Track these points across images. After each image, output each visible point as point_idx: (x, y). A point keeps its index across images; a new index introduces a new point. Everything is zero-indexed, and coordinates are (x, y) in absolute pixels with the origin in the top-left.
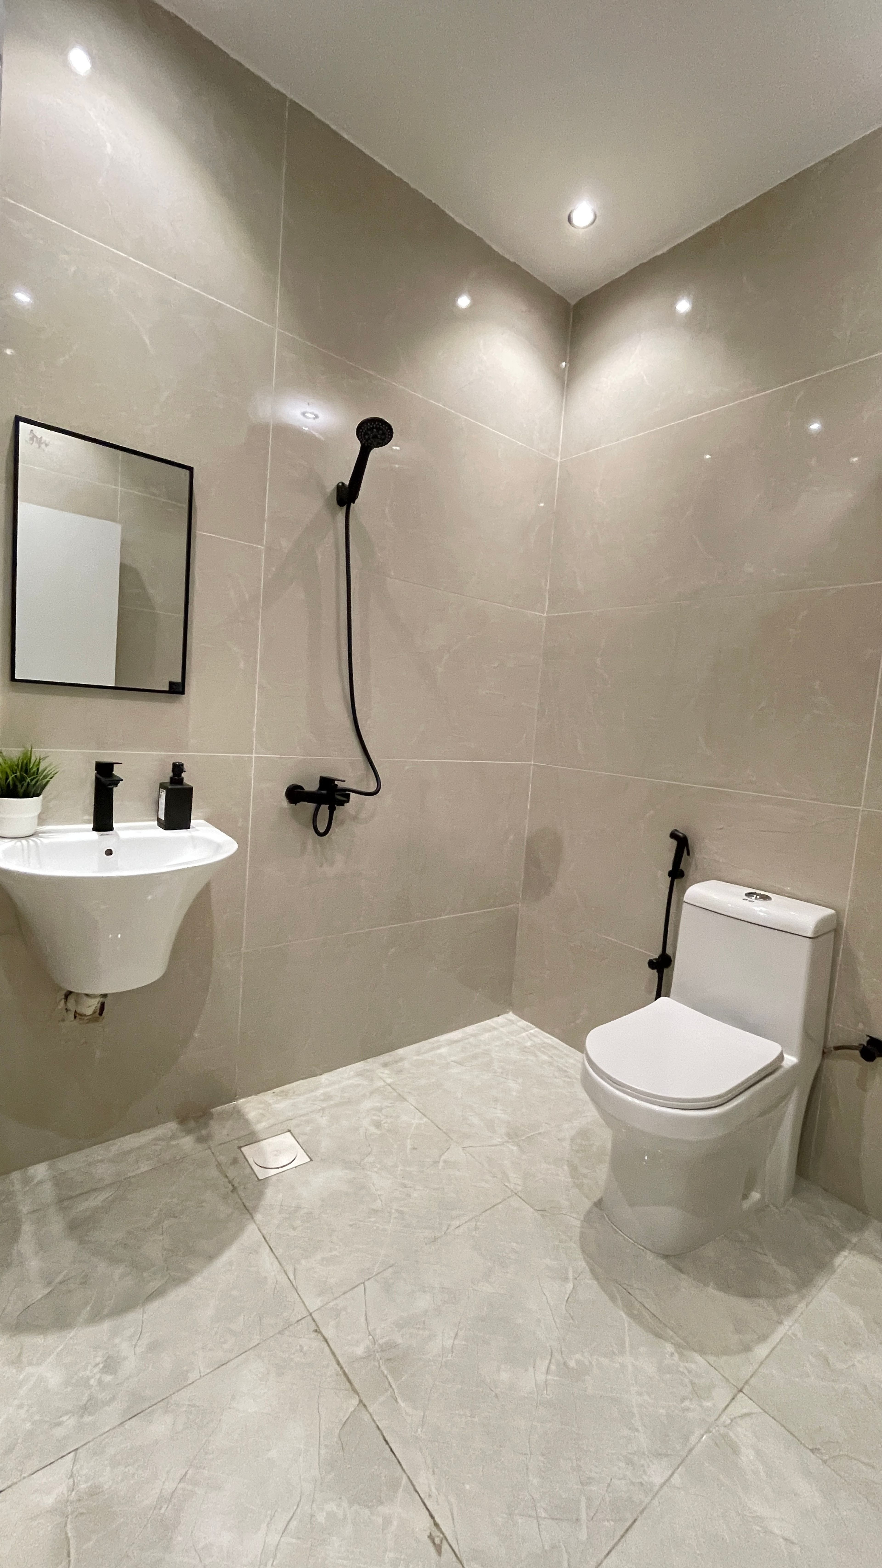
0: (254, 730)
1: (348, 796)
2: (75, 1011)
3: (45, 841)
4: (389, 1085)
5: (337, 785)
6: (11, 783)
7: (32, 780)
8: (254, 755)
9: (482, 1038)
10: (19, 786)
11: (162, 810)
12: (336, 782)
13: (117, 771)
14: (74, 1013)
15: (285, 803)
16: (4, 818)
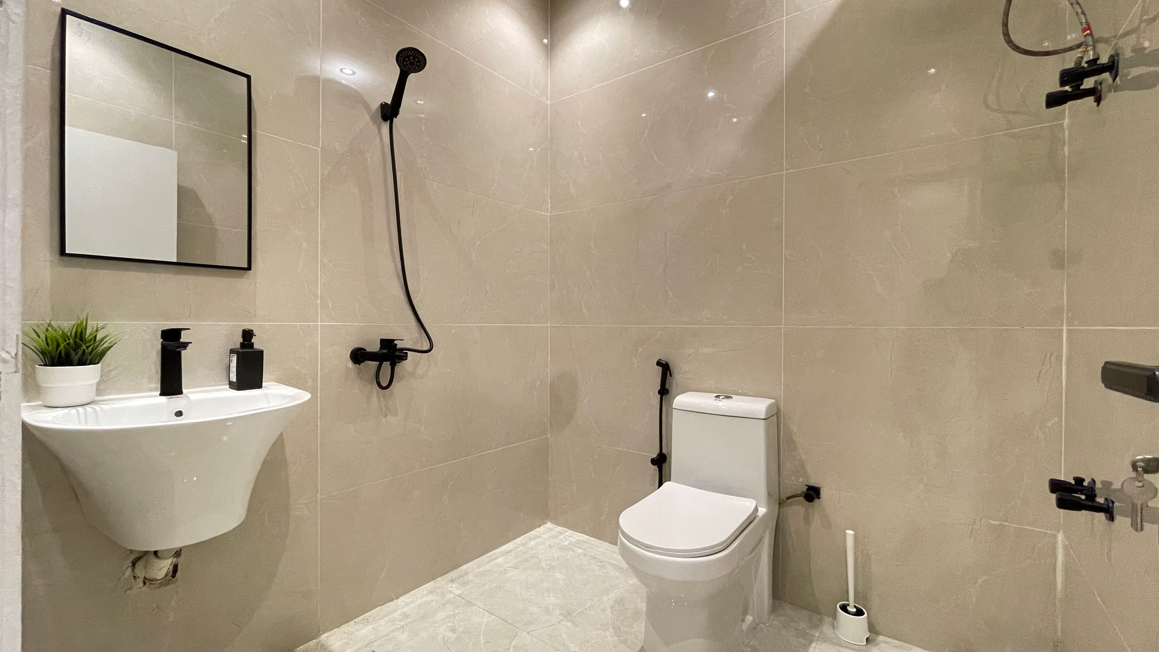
0: (319, 302)
1: (407, 353)
2: (145, 578)
3: (104, 406)
4: (458, 596)
5: (396, 345)
6: (63, 352)
7: (87, 347)
8: (319, 324)
9: (530, 545)
10: (73, 353)
11: (233, 373)
12: (395, 342)
13: (184, 338)
14: (143, 579)
15: (350, 364)
16: (55, 387)
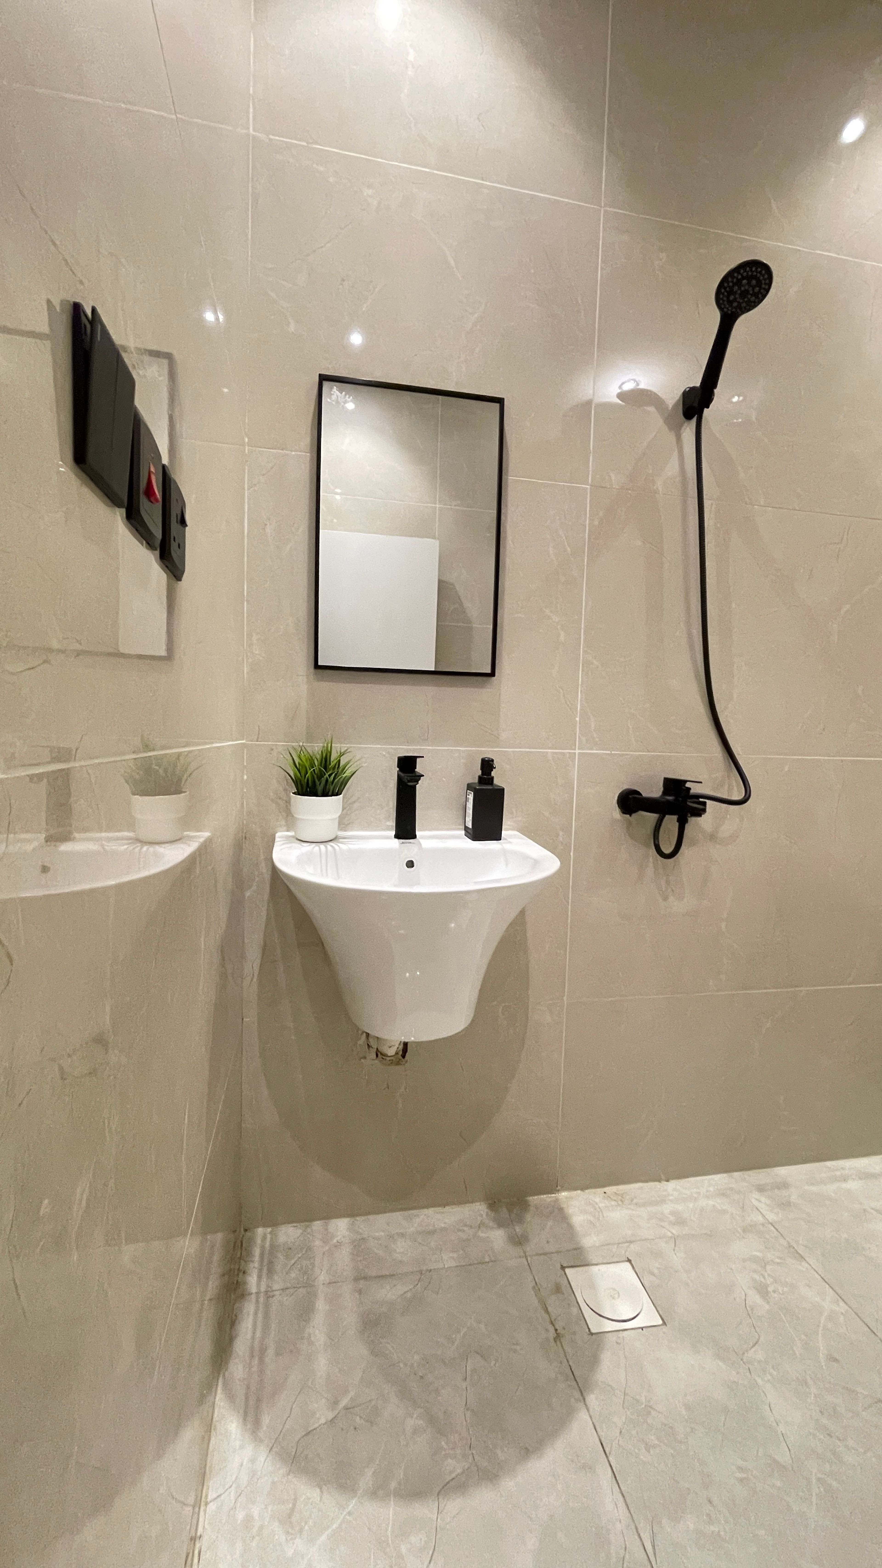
0: (578, 719)
1: (704, 804)
3: (344, 847)
4: (772, 1225)
5: (690, 789)
6: (310, 779)
7: (331, 776)
8: (577, 751)
10: (317, 782)
11: (469, 817)
12: (688, 785)
13: (419, 768)
14: (375, 1050)
15: (617, 813)
16: (303, 820)
